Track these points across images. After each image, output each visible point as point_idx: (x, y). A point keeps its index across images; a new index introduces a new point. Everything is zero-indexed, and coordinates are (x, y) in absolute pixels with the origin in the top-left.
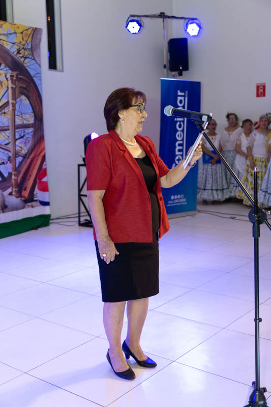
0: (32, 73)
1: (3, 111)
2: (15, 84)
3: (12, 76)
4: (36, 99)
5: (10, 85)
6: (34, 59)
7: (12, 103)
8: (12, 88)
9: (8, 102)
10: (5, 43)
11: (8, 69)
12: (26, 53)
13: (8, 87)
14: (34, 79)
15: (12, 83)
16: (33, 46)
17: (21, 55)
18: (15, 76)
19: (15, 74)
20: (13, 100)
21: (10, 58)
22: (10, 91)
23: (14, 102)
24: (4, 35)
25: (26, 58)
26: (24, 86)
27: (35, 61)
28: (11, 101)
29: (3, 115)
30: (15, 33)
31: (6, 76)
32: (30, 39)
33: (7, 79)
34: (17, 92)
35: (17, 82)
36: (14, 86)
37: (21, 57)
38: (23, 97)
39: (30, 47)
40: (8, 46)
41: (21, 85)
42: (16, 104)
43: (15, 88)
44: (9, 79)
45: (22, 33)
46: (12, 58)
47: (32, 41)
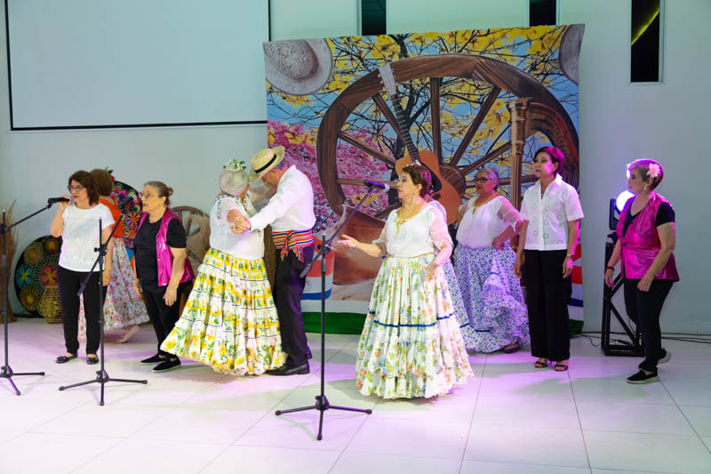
0: (558, 96)
1: (500, 157)
2: (524, 117)
3: (518, 105)
4: (565, 135)
5: (515, 117)
6: (565, 74)
7: (517, 145)
8: (518, 122)
9: (510, 143)
10: (508, 58)
11: (512, 95)
12: (549, 67)
13: (510, 122)
14: (563, 104)
15: (519, 114)
16: (563, 54)
17: (539, 72)
18: (525, 104)
19: (524, 101)
20: (518, 139)
21: (517, 79)
22: (514, 127)
23: (521, 142)
24: (508, 47)
25: (547, 74)
26: (543, 117)
27: (567, 76)
28: (514, 141)
29: (499, 162)
30: (529, 41)
31: (508, 106)
32: (558, 44)
33: (510, 110)
34: (527, 127)
35: (527, 113)
36: (522, 119)
37: (538, 75)
38: (539, 134)
39: (556, 56)
40: (513, 62)
41: (535, 116)
42: (524, 145)
43: (525, 122)
44: (513, 109)
45: (542, 38)
46: (522, 78)
47: (560, 48)
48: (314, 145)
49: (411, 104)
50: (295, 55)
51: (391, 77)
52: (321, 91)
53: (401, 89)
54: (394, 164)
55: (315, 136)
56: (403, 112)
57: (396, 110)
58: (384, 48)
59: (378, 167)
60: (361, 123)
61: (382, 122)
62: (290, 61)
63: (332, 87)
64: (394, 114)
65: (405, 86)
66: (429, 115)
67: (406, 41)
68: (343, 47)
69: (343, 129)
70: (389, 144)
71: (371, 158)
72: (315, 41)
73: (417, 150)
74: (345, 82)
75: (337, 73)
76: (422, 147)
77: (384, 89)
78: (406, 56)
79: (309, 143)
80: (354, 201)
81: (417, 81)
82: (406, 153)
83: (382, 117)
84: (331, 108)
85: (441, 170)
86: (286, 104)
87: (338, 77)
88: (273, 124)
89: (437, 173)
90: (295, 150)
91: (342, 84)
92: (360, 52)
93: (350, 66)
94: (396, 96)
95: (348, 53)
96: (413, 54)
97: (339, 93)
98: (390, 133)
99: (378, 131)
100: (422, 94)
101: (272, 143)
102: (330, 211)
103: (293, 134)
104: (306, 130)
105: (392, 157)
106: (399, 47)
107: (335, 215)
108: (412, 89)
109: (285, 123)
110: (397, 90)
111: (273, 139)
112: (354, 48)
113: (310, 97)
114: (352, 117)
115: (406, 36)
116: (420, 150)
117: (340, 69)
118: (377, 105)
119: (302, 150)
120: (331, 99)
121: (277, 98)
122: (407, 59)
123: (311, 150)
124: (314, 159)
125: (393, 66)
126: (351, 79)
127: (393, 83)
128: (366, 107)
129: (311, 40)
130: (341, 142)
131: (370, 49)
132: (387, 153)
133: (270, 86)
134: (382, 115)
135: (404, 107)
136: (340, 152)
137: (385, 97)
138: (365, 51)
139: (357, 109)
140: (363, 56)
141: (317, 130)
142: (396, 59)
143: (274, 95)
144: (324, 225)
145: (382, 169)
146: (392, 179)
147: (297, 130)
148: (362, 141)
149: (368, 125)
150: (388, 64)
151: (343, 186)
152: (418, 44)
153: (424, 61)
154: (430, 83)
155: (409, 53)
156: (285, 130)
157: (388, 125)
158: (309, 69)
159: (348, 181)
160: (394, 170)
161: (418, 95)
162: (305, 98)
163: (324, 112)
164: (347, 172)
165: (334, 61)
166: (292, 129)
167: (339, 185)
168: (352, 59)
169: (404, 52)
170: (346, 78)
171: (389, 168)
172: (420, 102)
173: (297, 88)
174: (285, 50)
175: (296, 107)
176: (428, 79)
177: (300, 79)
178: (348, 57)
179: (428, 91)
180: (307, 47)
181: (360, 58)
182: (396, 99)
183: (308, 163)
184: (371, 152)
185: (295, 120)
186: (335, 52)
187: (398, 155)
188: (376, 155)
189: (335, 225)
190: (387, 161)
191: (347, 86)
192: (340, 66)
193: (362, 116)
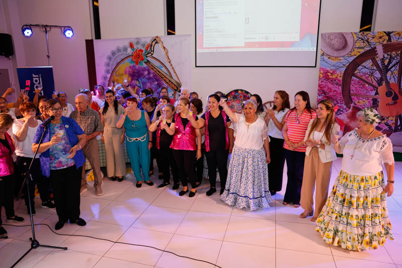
48: (341, 79)
49: (390, 63)
50: (336, 40)
51: (382, 50)
52: (347, 56)
53: (386, 56)
54: (377, 88)
55: (342, 75)
56: (385, 66)
57: (382, 65)
58: (380, 38)
59: (369, 89)
60: (364, 70)
61: (374, 70)
62: (333, 42)
63: (353, 54)
64: (381, 67)
65: (388, 55)
66: (398, 68)
67: (391, 35)
68: (360, 36)
69: (355, 72)
70: (376, 80)
71: (367, 85)
72: (347, 33)
73: (389, 83)
74: (359, 52)
75: (356, 48)
76: (392, 81)
77: (377, 56)
78: (390, 41)
79: (339, 77)
80: (356, 103)
81: (394, 53)
82: (384, 84)
83: (375, 68)
84: (351, 63)
85: (399, 91)
86: (330, 61)
87: (356, 50)
88: (323, 69)
89: (397, 92)
90: (331, 81)
91: (357, 53)
92: (368, 39)
93: (362, 45)
94: (383, 59)
95: (362, 39)
96: (394, 40)
97: (355, 57)
98: (378, 75)
99: (372, 74)
100: (395, 58)
101: (321, 77)
102: (345, 107)
103: (332, 74)
104: (338, 72)
105: (377, 85)
106: (388, 37)
107: (347, 109)
108: (391, 56)
109: (328, 69)
110: (384, 56)
111: (322, 75)
112: (366, 37)
113: (341, 58)
114: (360, 67)
115: (392, 32)
116: (391, 83)
117: (357, 46)
118: (373, 62)
119: (335, 81)
120: (351, 59)
121: (326, 58)
122: (391, 43)
123: (339, 81)
124: (340, 85)
125: (383, 46)
126: (362, 51)
127: (382, 54)
128: (368, 63)
129: (345, 33)
130: (354, 78)
131: (373, 37)
132: (375, 83)
133: (322, 52)
134: (375, 67)
135: (386, 64)
136: (352, 82)
137: (377, 59)
138: (370, 39)
139: (363, 64)
140: (369, 40)
141: (343, 72)
142: (385, 42)
143: (324, 56)
144: (342, 112)
145: (371, 90)
146: (375, 95)
147: (334, 72)
148: (364, 78)
149: (368, 71)
150: (381, 45)
151: (352, 97)
152: (397, 36)
153: (399, 44)
154: (400, 54)
155: (392, 40)
156: (328, 72)
157: (377, 71)
158: (343, 46)
159: (355, 95)
160: (377, 91)
161: (394, 59)
162: (339, 58)
163: (347, 65)
164: (355, 91)
165: (355, 42)
166: (331, 72)
167: (350, 96)
168: (364, 42)
169: (390, 40)
170: (359, 50)
171: (375, 90)
172: (394, 62)
173: (336, 54)
174: (332, 37)
175: (334, 62)
176: (400, 52)
177: (338, 50)
178: (362, 41)
179: (399, 58)
180: (343, 36)
181: (368, 41)
182: (383, 60)
183: (337, 86)
184: (367, 83)
185: (333, 68)
186: (356, 39)
187: (380, 84)
188: (369, 84)
189: (346, 112)
190: (374, 86)
191: (360, 54)
192: (358, 45)
193: (365, 67)
